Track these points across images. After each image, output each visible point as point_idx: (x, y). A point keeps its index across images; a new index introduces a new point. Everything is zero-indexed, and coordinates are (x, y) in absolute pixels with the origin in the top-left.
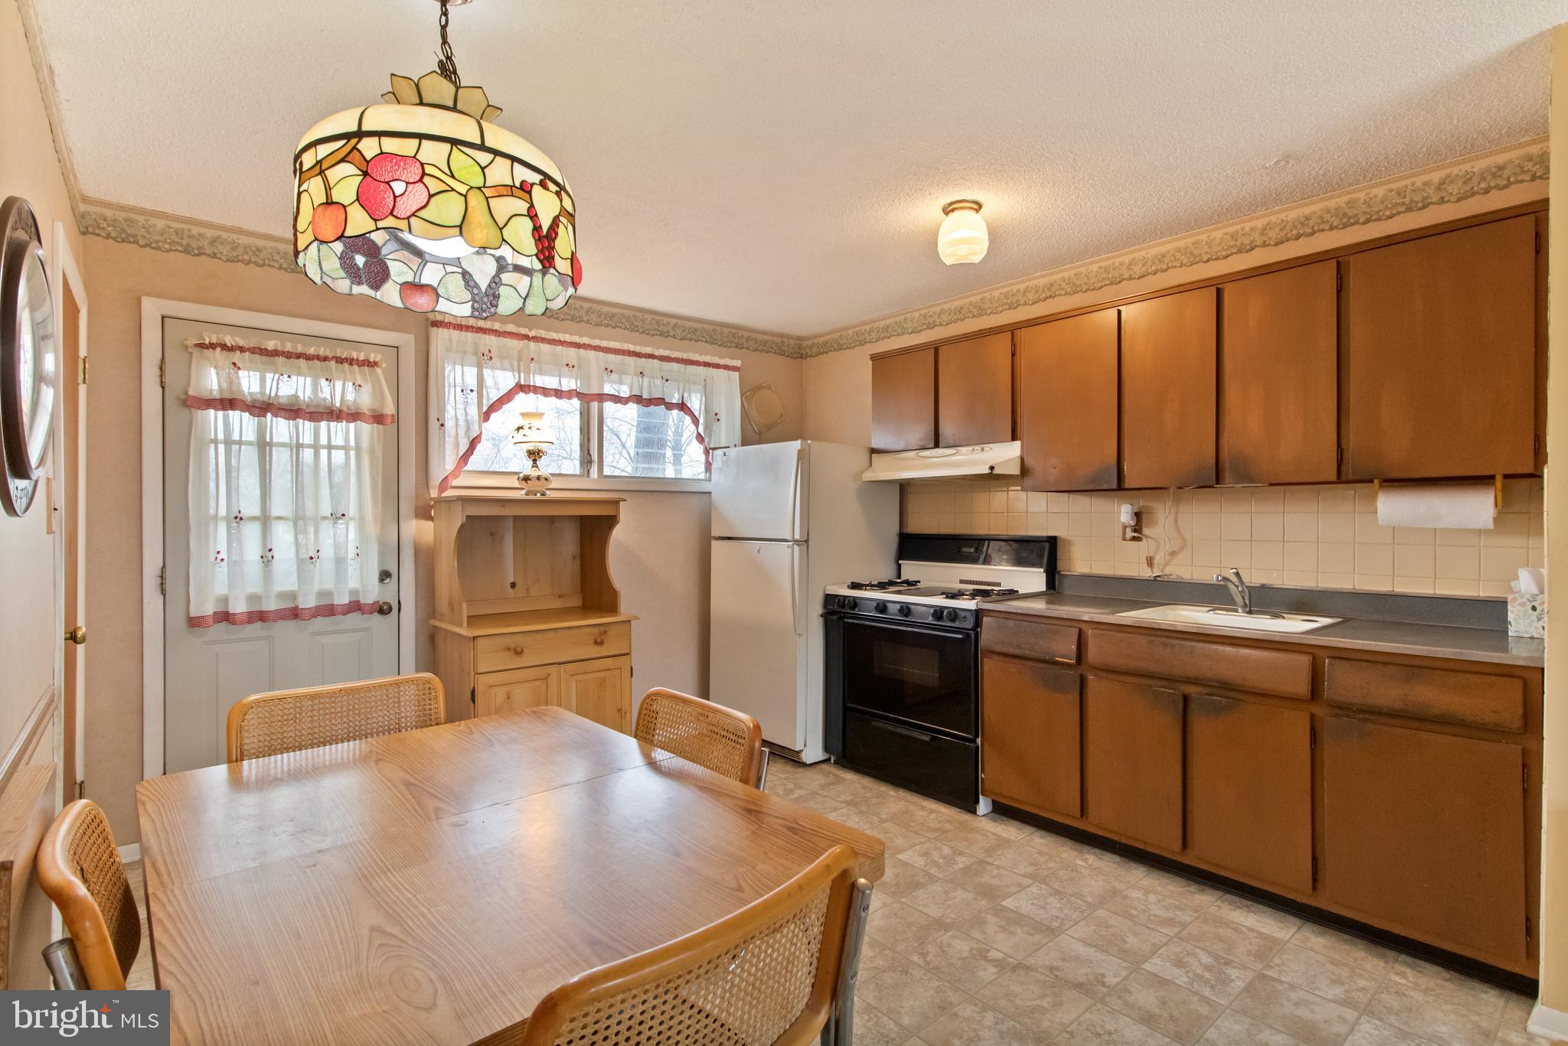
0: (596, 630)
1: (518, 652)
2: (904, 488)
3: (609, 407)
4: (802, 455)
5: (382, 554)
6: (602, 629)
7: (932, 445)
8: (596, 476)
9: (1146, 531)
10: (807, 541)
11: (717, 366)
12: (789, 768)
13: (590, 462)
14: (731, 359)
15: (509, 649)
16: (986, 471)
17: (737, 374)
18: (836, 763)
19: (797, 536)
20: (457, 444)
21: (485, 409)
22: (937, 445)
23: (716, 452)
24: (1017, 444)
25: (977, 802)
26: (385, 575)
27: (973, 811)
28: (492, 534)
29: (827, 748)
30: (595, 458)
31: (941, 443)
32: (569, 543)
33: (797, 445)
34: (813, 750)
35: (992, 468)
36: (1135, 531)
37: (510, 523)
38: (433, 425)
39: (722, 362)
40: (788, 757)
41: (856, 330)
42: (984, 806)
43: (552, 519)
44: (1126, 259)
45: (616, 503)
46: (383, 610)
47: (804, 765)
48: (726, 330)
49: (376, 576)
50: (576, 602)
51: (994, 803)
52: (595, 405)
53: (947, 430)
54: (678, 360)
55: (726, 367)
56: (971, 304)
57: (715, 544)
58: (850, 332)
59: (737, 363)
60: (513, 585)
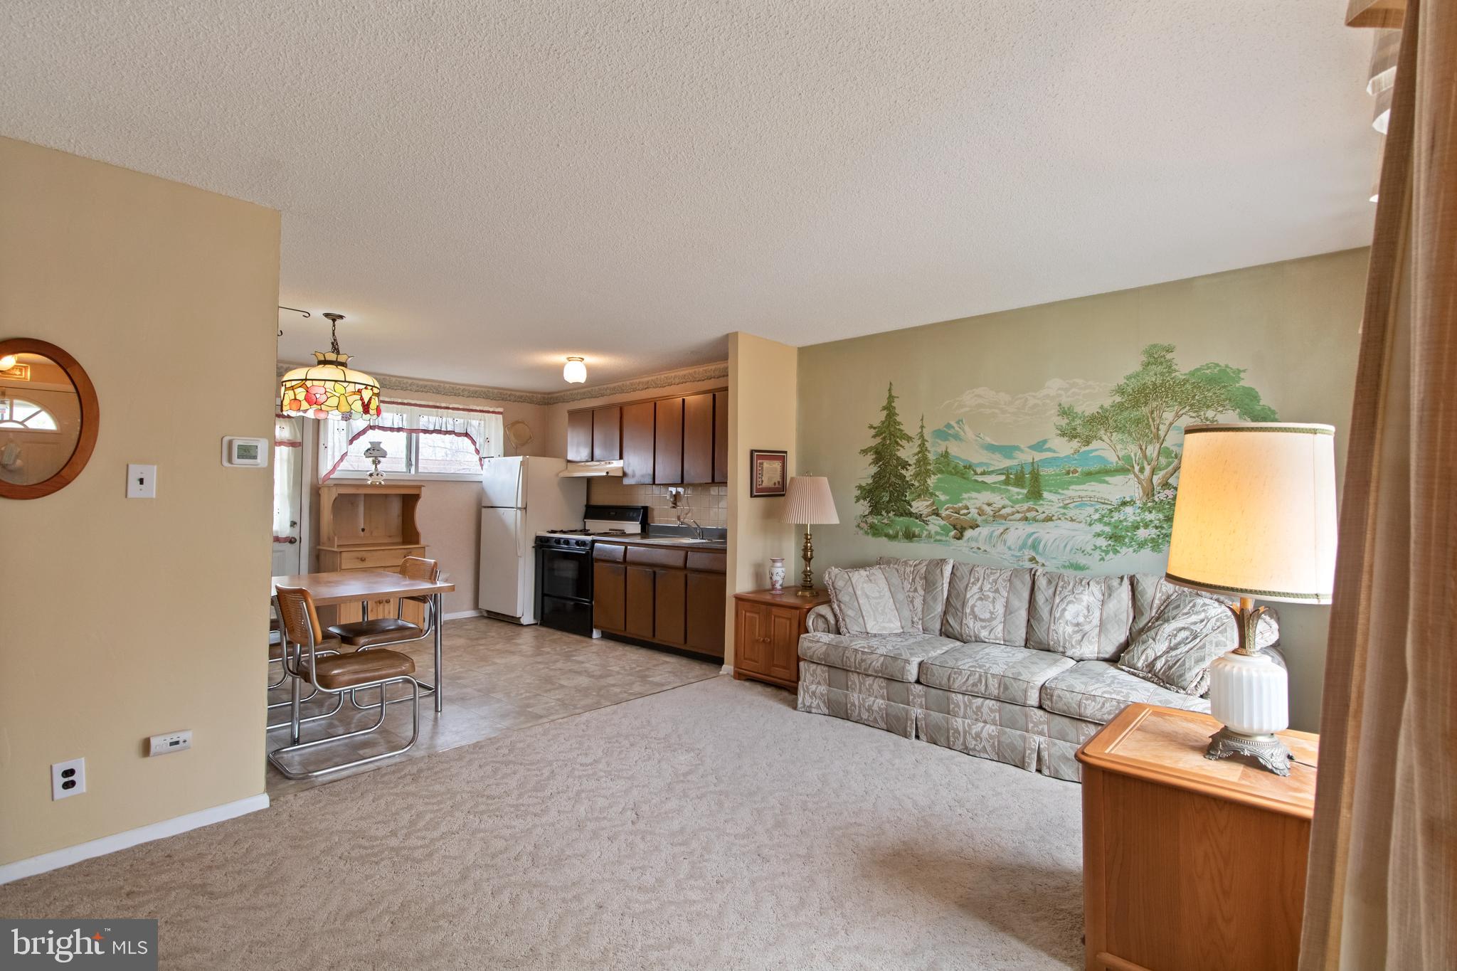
0: (405, 551)
1: (363, 560)
2: (589, 480)
3: (422, 435)
4: (522, 463)
5: (292, 513)
6: (409, 551)
7: (590, 460)
8: (414, 473)
9: (678, 504)
10: (525, 508)
11: (488, 412)
12: (513, 627)
13: (411, 465)
14: (497, 407)
15: (358, 558)
16: (605, 474)
17: (500, 417)
18: (540, 624)
19: (519, 505)
20: (333, 457)
21: (350, 439)
22: (592, 460)
23: (485, 459)
24: (622, 461)
25: (592, 631)
26: (293, 524)
27: (591, 637)
28: (352, 504)
29: (535, 618)
30: (414, 463)
31: (594, 459)
32: (396, 508)
33: (520, 458)
34: (528, 618)
35: (607, 473)
36: (674, 504)
37: (363, 498)
38: (322, 447)
39: (491, 410)
40: (514, 621)
41: (571, 392)
42: (596, 634)
43: (386, 496)
44: (673, 375)
45: (420, 487)
46: (291, 541)
47: (522, 625)
48: (496, 391)
49: (289, 524)
50: (399, 540)
51: (602, 632)
52: (414, 435)
53: (597, 452)
54: (463, 410)
55: (493, 412)
56: (619, 386)
57: (483, 510)
58: (568, 393)
59: (500, 410)
60: (363, 530)
